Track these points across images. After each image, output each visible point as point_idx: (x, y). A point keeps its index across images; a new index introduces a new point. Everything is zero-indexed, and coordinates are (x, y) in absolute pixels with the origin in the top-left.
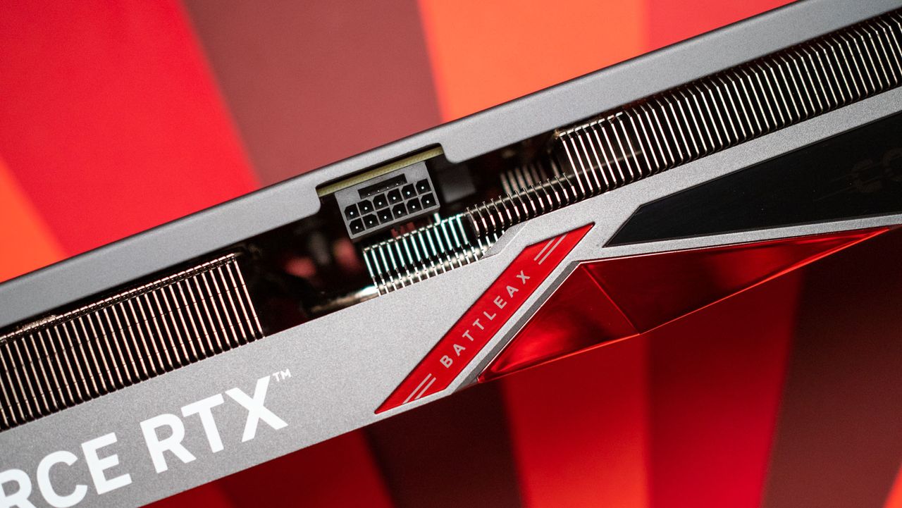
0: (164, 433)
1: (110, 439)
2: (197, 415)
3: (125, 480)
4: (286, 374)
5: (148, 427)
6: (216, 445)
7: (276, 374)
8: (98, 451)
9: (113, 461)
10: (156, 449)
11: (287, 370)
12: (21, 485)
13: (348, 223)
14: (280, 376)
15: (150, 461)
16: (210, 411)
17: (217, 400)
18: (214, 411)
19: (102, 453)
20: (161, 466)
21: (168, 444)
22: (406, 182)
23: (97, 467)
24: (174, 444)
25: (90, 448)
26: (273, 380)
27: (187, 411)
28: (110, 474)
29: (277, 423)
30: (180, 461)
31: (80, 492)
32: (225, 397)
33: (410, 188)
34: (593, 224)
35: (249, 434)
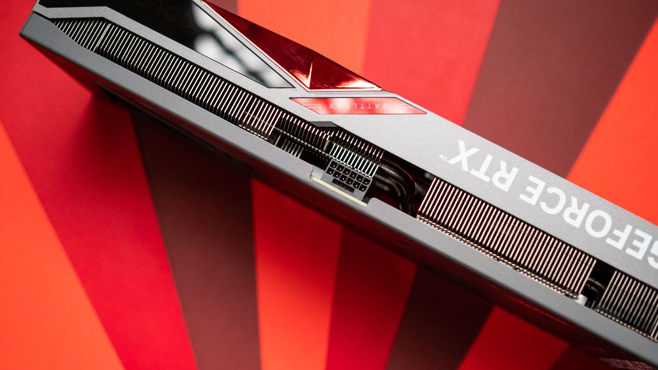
0: (502, 180)
1: (523, 197)
2: (486, 174)
3: (532, 178)
4: (441, 156)
5: (506, 187)
6: (489, 158)
7: (445, 160)
8: (531, 198)
9: (529, 189)
10: (511, 178)
11: (440, 157)
12: (569, 214)
13: (368, 186)
14: (444, 158)
15: (517, 176)
16: (480, 171)
17: (473, 172)
18: (478, 169)
19: (530, 195)
20: (515, 171)
21: (505, 175)
22: (334, 179)
23: (537, 193)
24: (503, 173)
25: (533, 201)
26: (449, 159)
27: (487, 179)
28: (535, 186)
29: (462, 144)
30: (507, 165)
31: (551, 190)
32: (470, 170)
33: (334, 175)
34: (290, 98)
35: (474, 150)
